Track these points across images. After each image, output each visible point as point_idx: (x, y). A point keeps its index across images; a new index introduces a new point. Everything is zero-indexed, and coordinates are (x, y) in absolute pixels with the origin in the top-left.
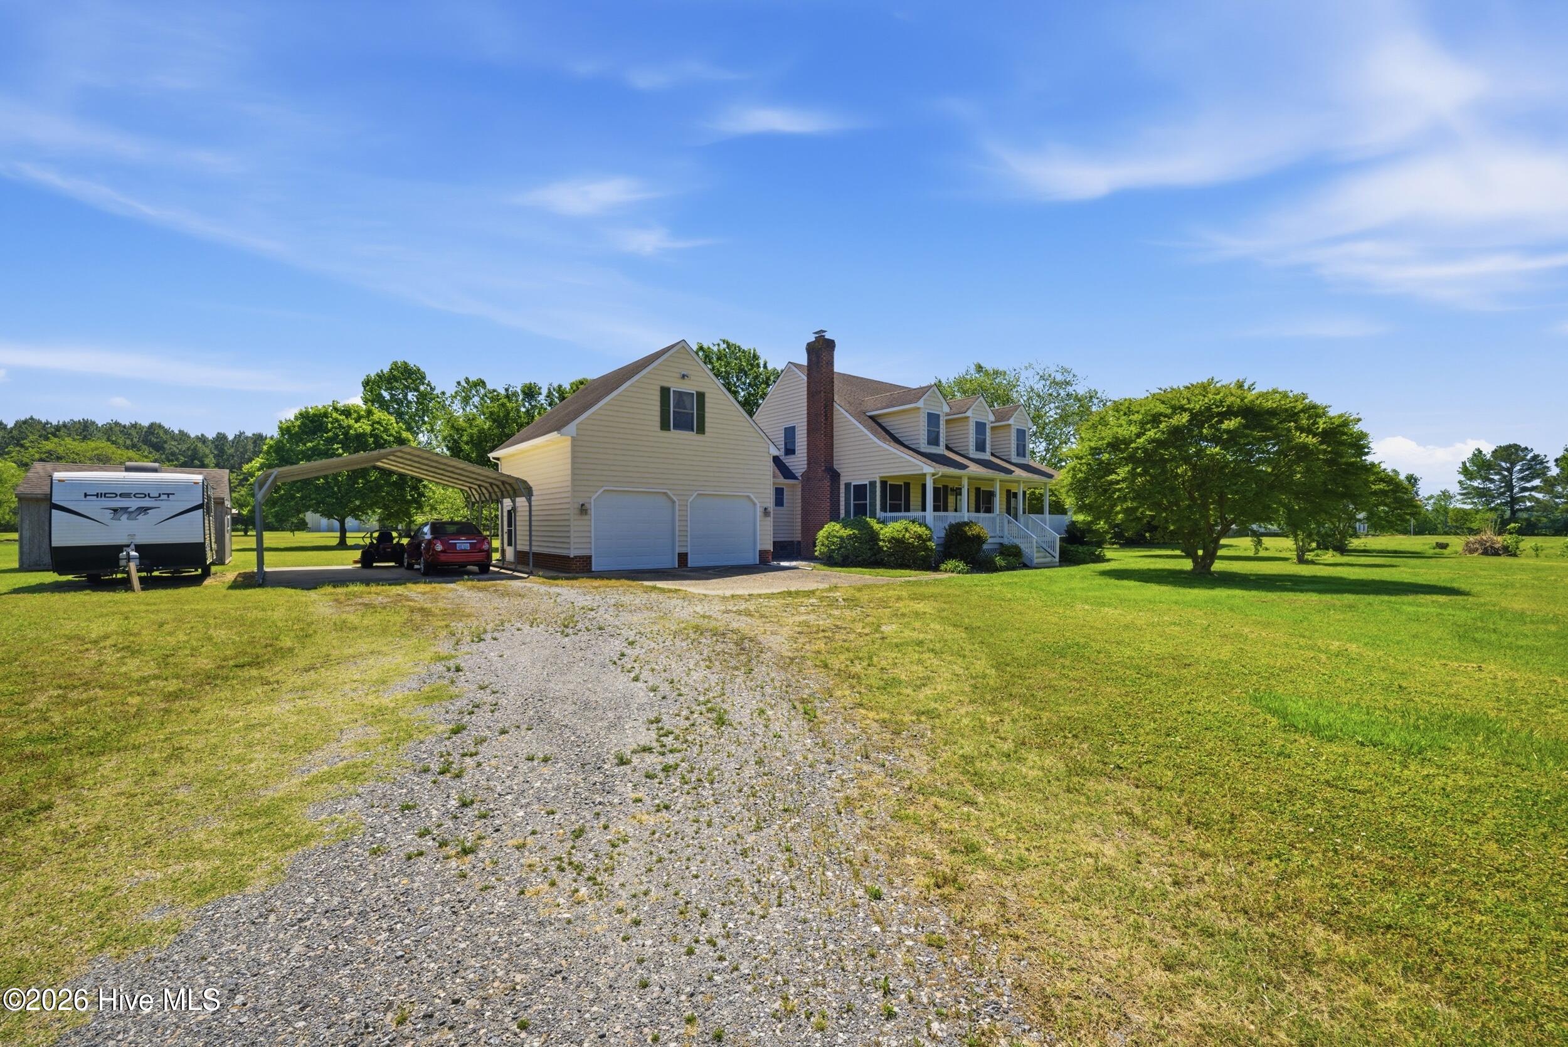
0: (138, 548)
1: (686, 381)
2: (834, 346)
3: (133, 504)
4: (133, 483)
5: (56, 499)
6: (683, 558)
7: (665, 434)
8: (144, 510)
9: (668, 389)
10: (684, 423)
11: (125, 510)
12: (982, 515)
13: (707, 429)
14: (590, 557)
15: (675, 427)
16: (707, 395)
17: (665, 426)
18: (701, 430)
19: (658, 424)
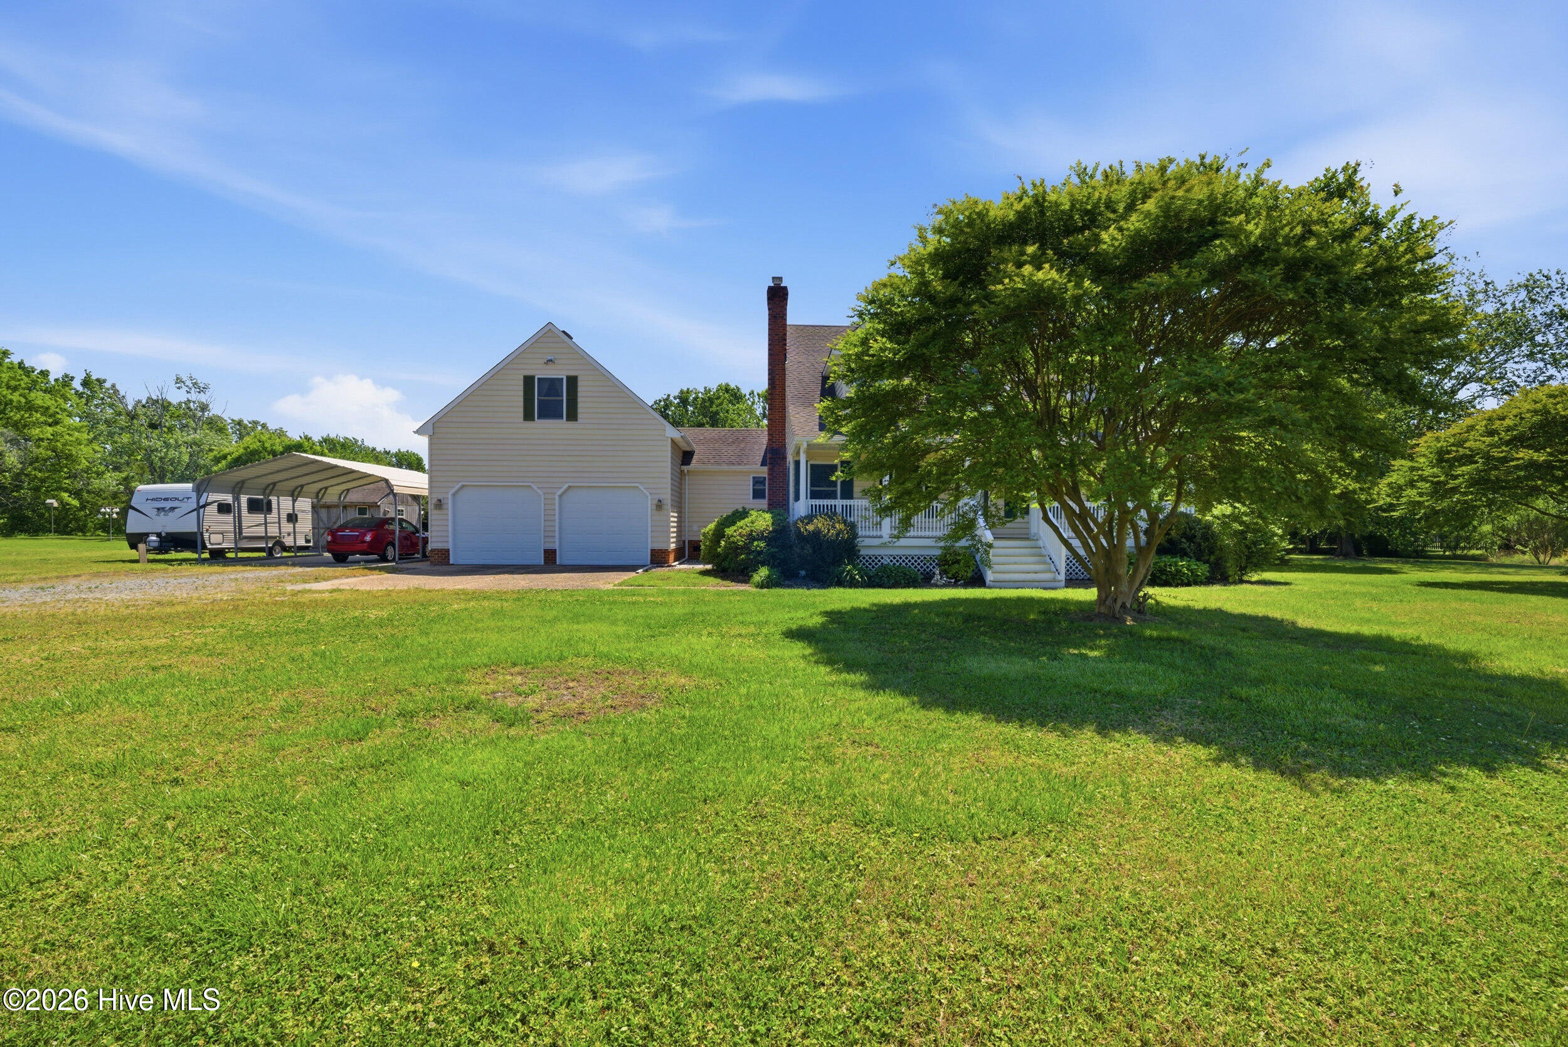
0: (159, 535)
1: (551, 366)
2: (787, 294)
3: (168, 505)
4: (172, 492)
5: (133, 503)
6: (550, 555)
7: (529, 424)
8: (173, 509)
9: (533, 378)
10: (549, 411)
11: (163, 509)
13: (579, 416)
14: (448, 551)
15: (541, 416)
16: (579, 379)
17: (528, 416)
18: (573, 416)
19: (521, 415)
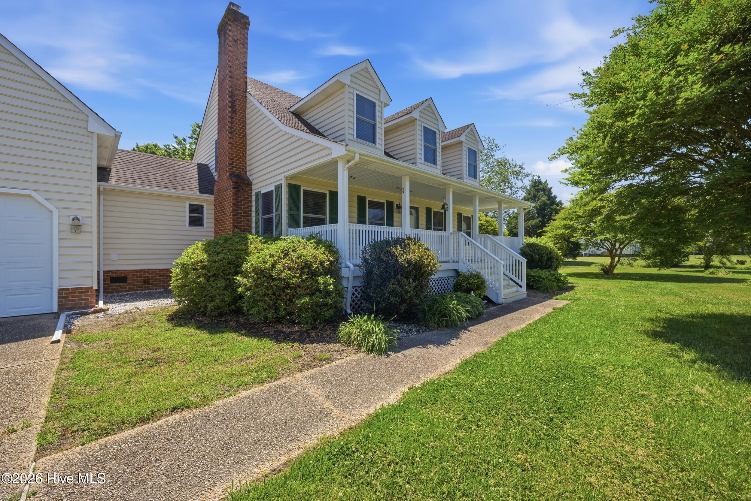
12: (432, 233)
